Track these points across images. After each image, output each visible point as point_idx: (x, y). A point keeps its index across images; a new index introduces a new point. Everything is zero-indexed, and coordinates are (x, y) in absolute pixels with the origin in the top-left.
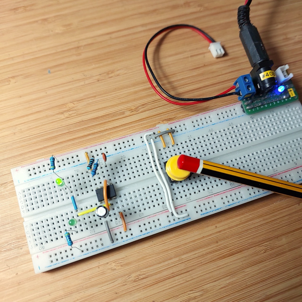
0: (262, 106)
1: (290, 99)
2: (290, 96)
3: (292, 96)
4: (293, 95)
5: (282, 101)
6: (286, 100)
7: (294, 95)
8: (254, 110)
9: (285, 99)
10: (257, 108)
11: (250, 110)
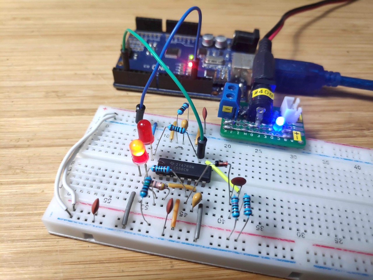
0: (246, 132)
1: (292, 141)
2: (292, 138)
3: (295, 139)
4: (297, 139)
5: (279, 139)
6: (285, 140)
7: (300, 140)
8: (232, 132)
9: (283, 138)
10: (238, 132)
11: (226, 131)
